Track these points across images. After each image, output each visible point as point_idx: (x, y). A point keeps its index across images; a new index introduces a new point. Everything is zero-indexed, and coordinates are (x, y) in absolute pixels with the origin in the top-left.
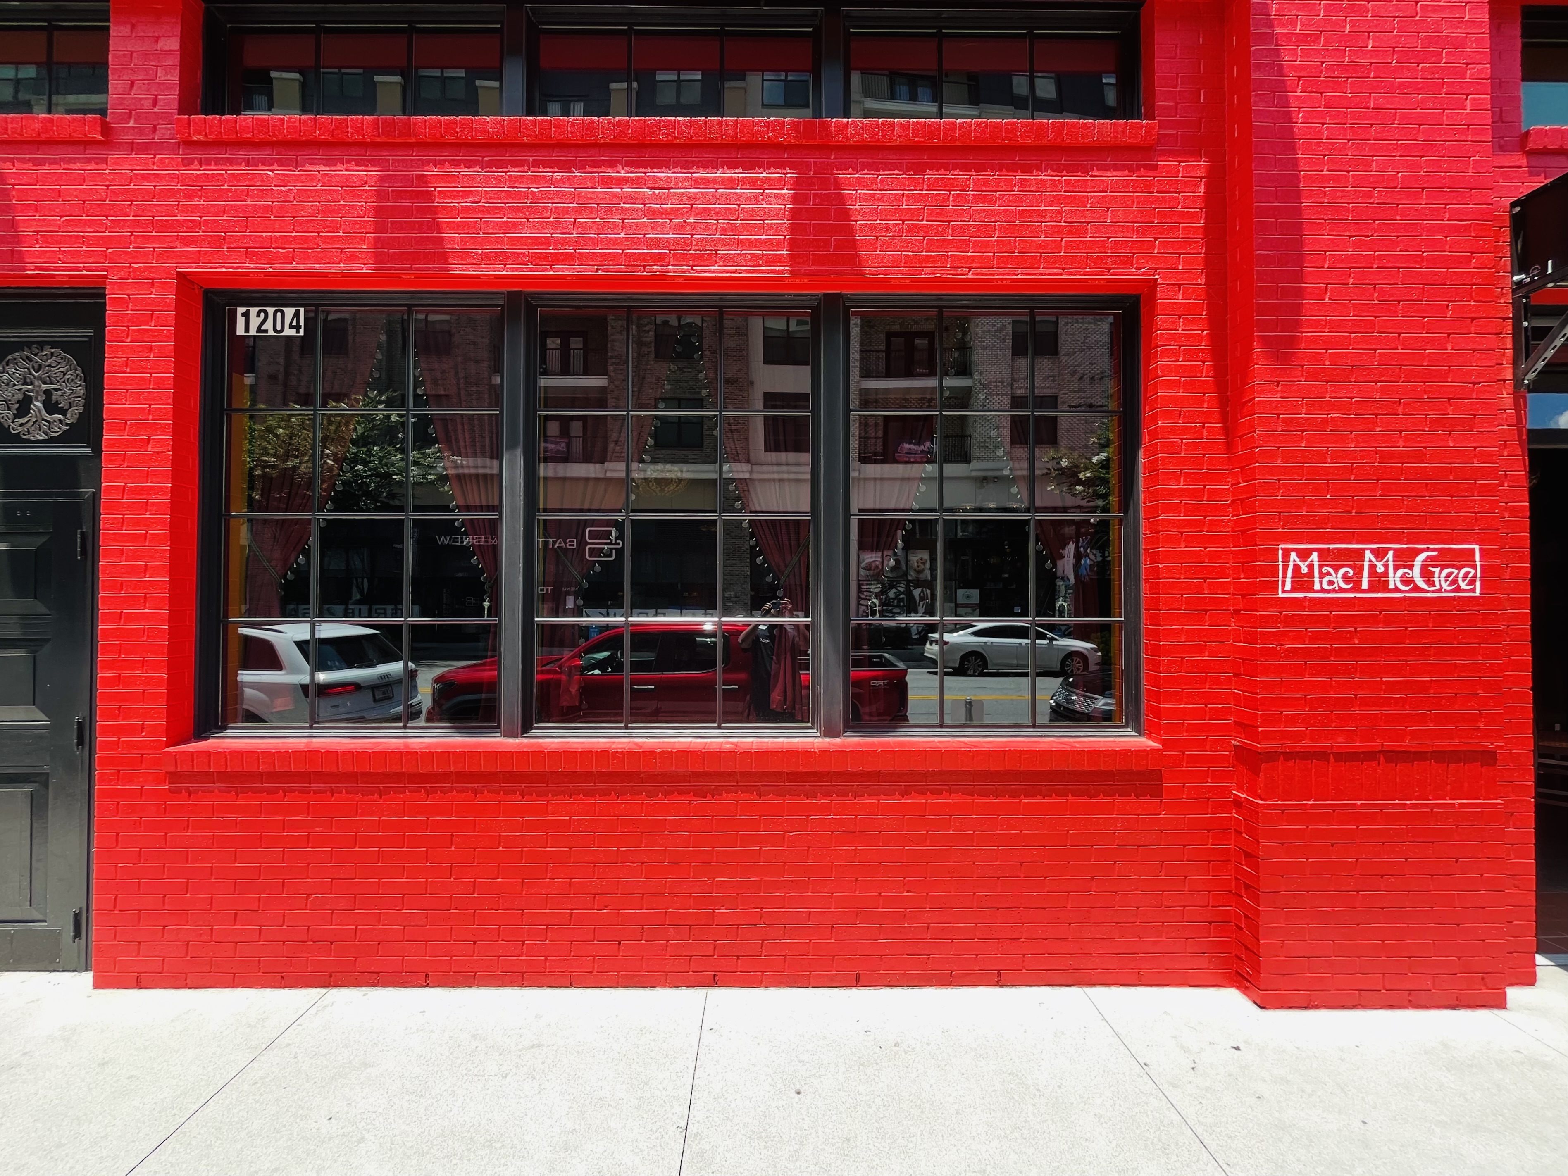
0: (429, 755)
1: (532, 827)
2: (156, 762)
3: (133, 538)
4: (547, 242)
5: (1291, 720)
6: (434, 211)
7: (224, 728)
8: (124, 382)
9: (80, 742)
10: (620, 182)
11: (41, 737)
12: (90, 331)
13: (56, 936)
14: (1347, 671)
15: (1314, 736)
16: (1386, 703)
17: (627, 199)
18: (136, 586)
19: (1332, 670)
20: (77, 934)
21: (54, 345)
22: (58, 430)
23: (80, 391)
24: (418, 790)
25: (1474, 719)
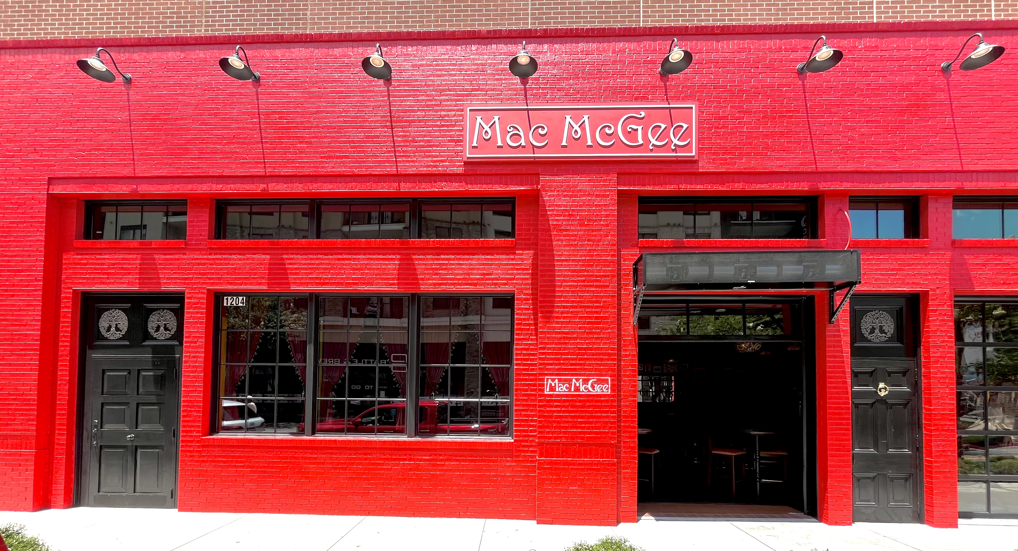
0: (281, 441)
1: (313, 464)
2: (198, 442)
3: (193, 372)
4: (321, 279)
5: (548, 433)
6: (286, 269)
7: (218, 432)
8: (190, 323)
9: (174, 436)
10: (344, 259)
11: (162, 434)
12: (179, 305)
13: (165, 497)
14: (566, 417)
15: (556, 438)
16: (579, 428)
17: (346, 265)
18: (193, 386)
19: (562, 417)
20: (172, 497)
21: (167, 309)
22: (168, 336)
23: (175, 324)
24: (278, 452)
25: (608, 433)
